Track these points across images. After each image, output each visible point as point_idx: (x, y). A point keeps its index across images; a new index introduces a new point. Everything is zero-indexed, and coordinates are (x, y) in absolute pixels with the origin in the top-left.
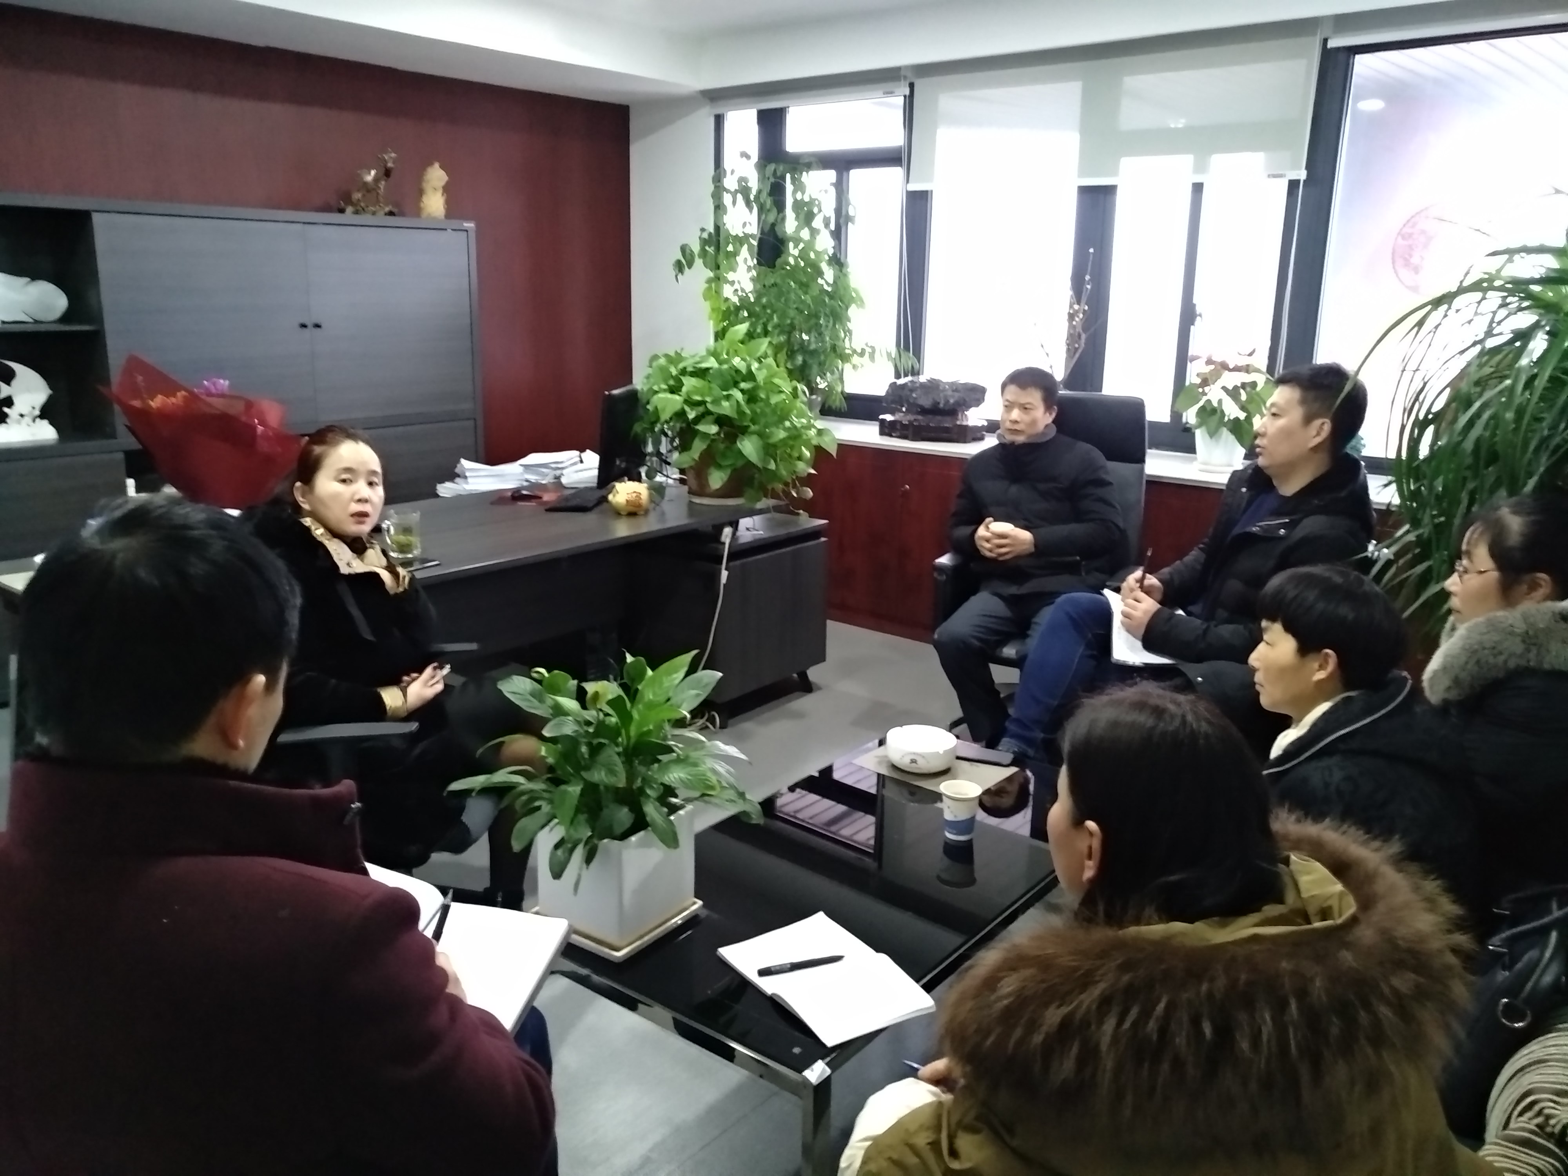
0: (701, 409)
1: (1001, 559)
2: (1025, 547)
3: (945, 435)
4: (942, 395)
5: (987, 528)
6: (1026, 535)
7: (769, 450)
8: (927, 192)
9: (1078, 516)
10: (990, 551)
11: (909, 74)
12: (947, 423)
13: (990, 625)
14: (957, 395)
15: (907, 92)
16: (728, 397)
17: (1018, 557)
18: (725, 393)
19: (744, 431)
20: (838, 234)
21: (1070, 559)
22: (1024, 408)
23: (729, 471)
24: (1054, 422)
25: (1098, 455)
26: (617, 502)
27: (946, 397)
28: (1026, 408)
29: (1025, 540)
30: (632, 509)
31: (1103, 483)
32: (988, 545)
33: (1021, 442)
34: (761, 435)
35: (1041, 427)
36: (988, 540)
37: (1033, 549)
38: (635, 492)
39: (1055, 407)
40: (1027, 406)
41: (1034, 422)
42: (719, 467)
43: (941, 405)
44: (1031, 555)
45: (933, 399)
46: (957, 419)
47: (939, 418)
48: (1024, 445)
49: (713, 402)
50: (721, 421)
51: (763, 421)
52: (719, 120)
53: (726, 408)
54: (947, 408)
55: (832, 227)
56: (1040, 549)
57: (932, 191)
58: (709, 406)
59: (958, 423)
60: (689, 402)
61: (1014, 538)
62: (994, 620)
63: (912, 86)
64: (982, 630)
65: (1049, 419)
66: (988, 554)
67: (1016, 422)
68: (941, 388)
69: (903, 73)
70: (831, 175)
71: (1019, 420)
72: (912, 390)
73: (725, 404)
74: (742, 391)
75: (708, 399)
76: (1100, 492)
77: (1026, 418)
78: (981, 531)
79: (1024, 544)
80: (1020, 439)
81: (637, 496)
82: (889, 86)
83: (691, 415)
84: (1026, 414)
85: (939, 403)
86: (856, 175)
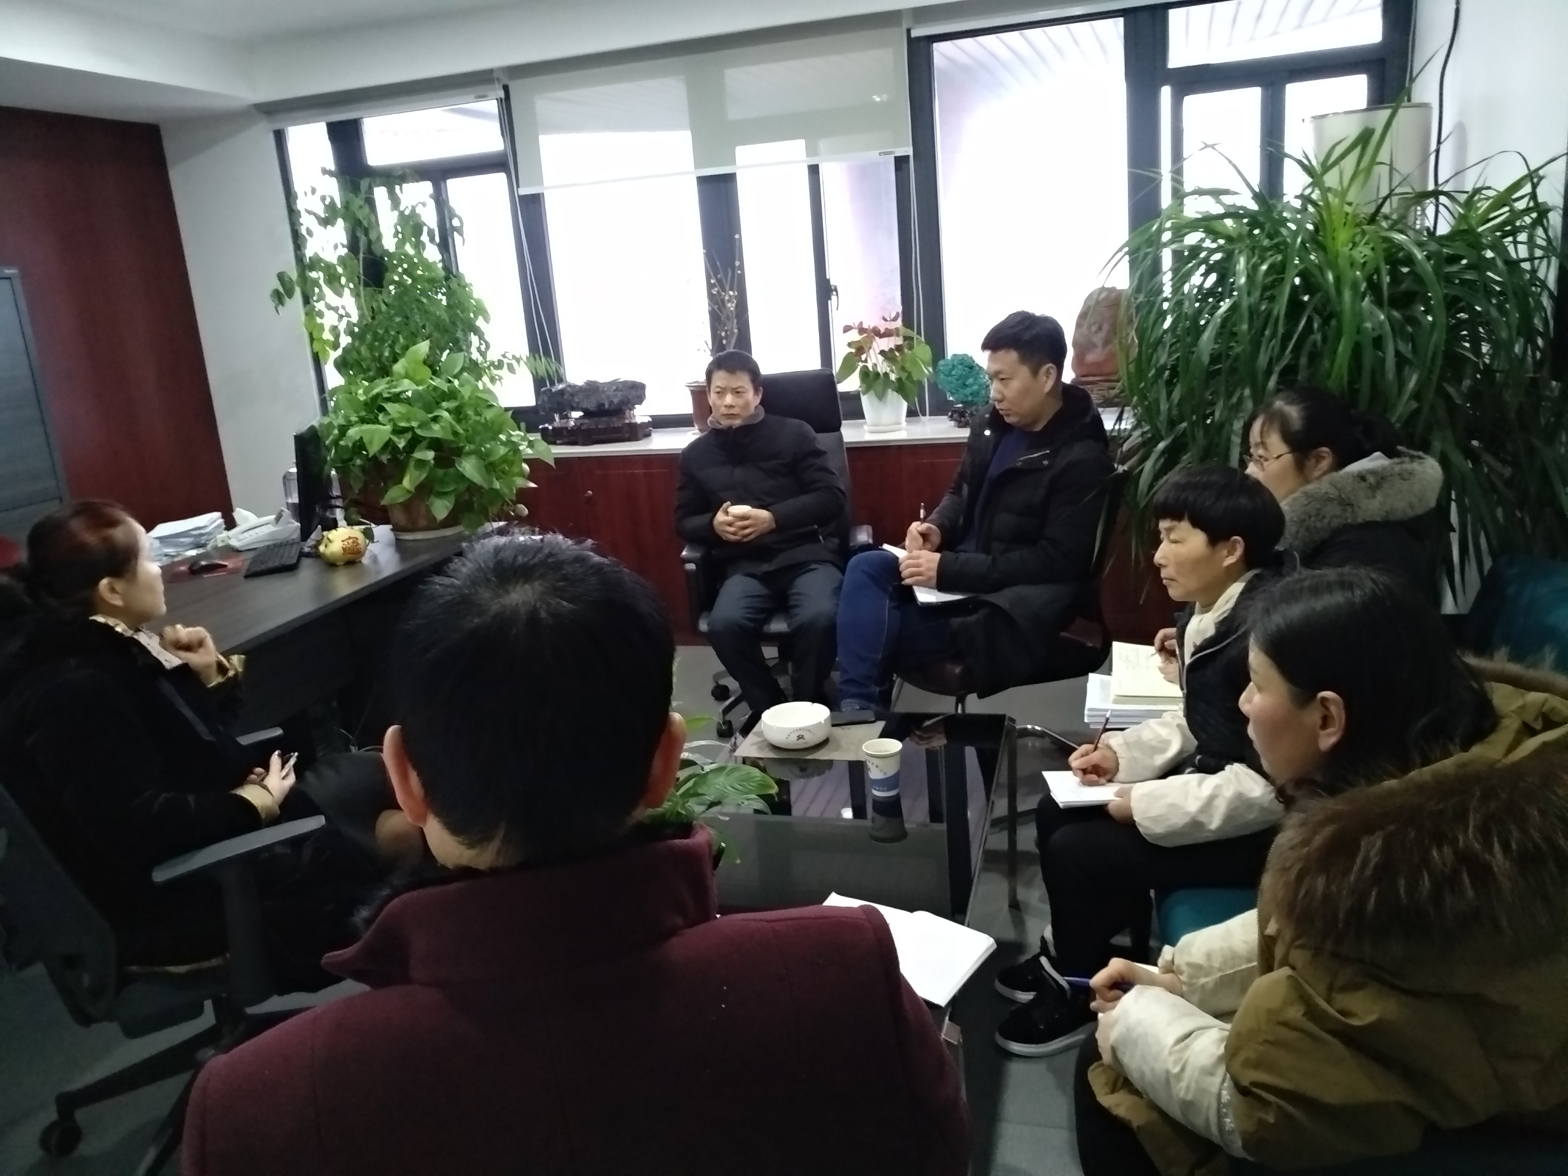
0: (409, 435)
1: (745, 540)
2: (765, 525)
3: (616, 435)
5: (726, 513)
7: (491, 467)
8: (539, 194)
9: (804, 488)
10: (734, 534)
11: (501, 76)
12: (616, 423)
13: (757, 605)
14: (619, 394)
15: (502, 94)
16: (435, 419)
17: (761, 536)
18: (430, 416)
19: (459, 452)
20: (445, 246)
21: (808, 529)
22: (737, 392)
23: (452, 498)
24: (761, 403)
25: (808, 428)
26: (332, 554)
27: (608, 397)
28: (738, 392)
29: (765, 518)
30: (349, 557)
31: (820, 453)
32: (732, 529)
33: (737, 426)
34: (479, 454)
35: (752, 410)
36: (730, 524)
37: (774, 526)
38: (350, 538)
39: (761, 388)
40: (739, 390)
41: (747, 405)
42: (441, 495)
43: (607, 406)
44: (772, 532)
45: (597, 401)
46: (625, 419)
47: (607, 419)
48: (741, 428)
49: (419, 427)
50: (435, 444)
51: (478, 439)
52: (280, 137)
53: (436, 431)
54: (612, 408)
55: (437, 239)
56: (781, 524)
57: (543, 194)
58: (419, 432)
59: (627, 421)
60: (398, 431)
61: (756, 518)
62: (756, 599)
63: (506, 88)
64: (749, 610)
65: (758, 400)
66: (732, 537)
67: (731, 407)
68: (601, 389)
69: (495, 75)
70: (427, 186)
71: (733, 404)
73: (436, 427)
74: (447, 410)
75: (414, 424)
76: (818, 461)
77: (740, 402)
78: (720, 517)
79: (765, 522)
80: (737, 422)
81: (354, 542)
82: (481, 90)
83: (401, 444)
84: (739, 397)
85: (603, 404)
86: (455, 185)
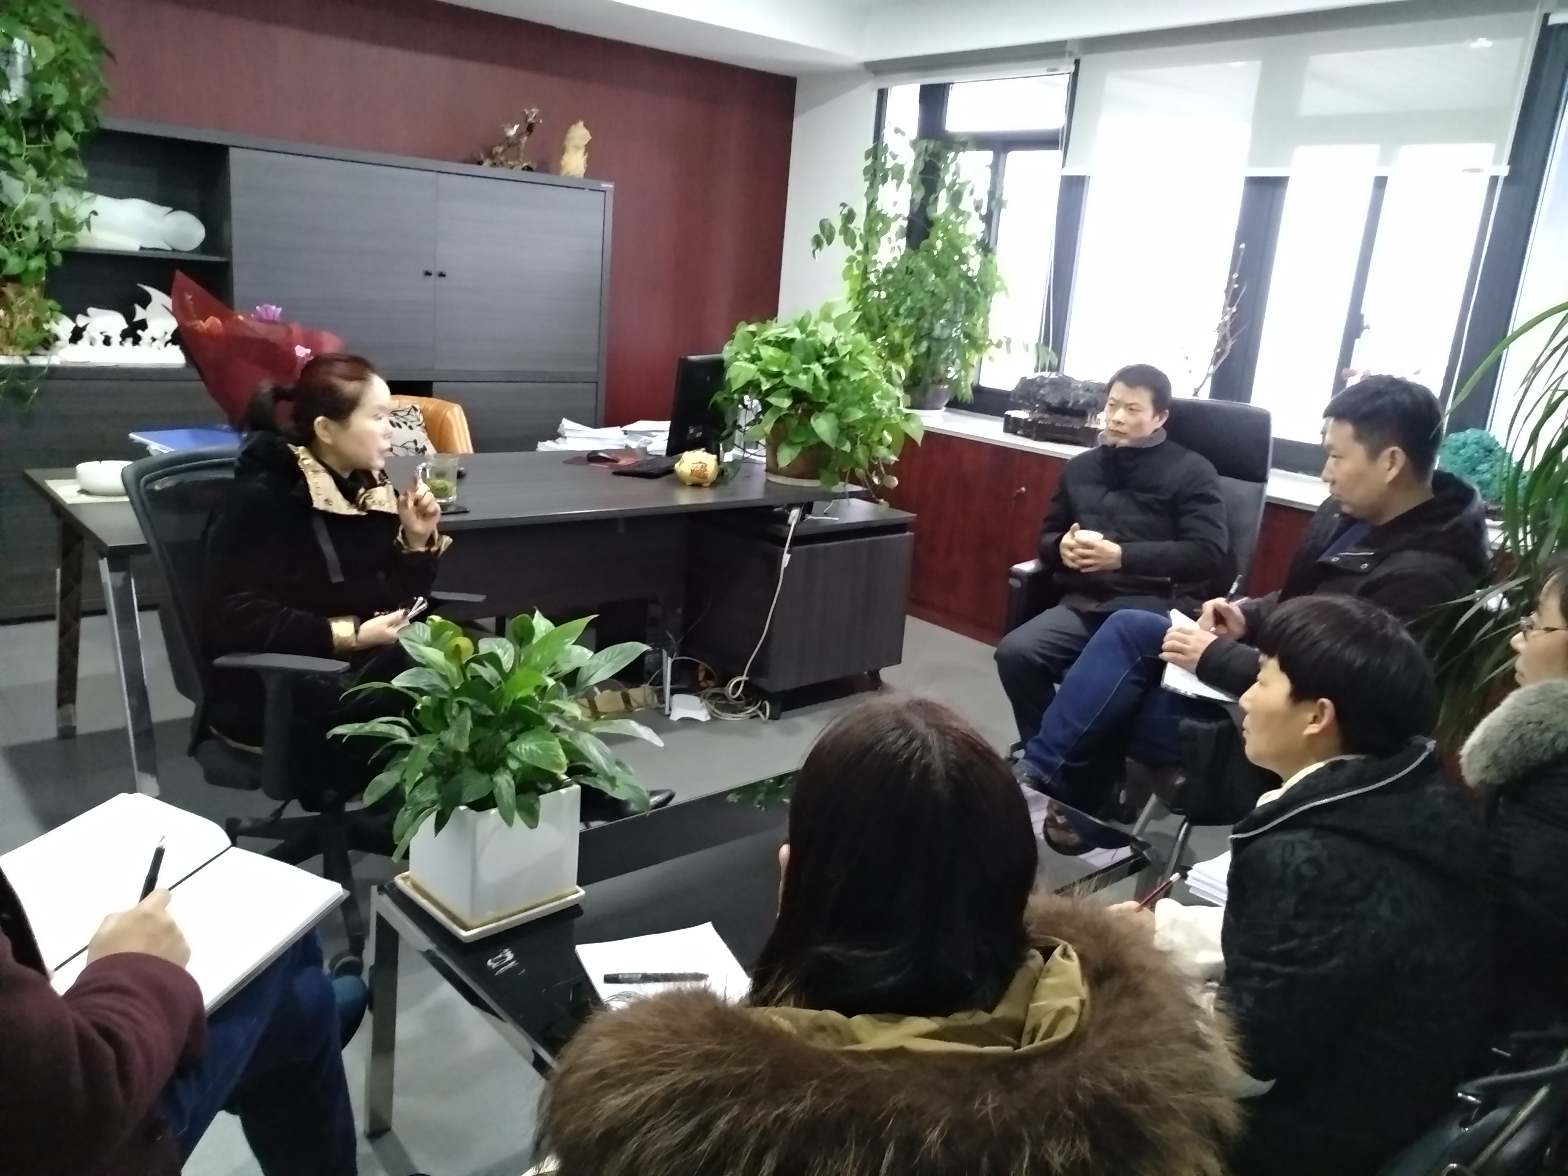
0: (777, 381)
1: (1083, 571)
2: (1112, 561)
3: (1069, 437)
4: (1072, 394)
5: (1073, 536)
6: (1115, 549)
7: (846, 431)
8: (1084, 177)
9: (1178, 534)
10: (1073, 560)
11: (1076, 50)
12: (1076, 424)
13: (1060, 643)
14: (1089, 395)
15: (1072, 69)
16: (806, 371)
17: (1102, 572)
18: (804, 366)
19: (820, 408)
20: (988, 219)
21: (1159, 579)
22: (1131, 408)
23: (799, 449)
24: (1164, 426)
25: (1208, 467)
26: (682, 472)
27: (1077, 396)
28: (1132, 409)
29: (1113, 553)
30: (696, 480)
31: (1211, 500)
32: (1070, 554)
33: (1122, 446)
34: (839, 415)
35: (1148, 431)
36: (1071, 549)
37: (1120, 565)
38: (700, 462)
39: (1167, 411)
40: (1133, 407)
41: (1139, 426)
42: (791, 444)
43: (1070, 405)
44: (1116, 571)
45: (1062, 398)
46: (1086, 422)
47: (1068, 418)
48: (1125, 449)
49: (791, 375)
50: (798, 396)
51: (841, 400)
52: (882, 95)
53: (803, 382)
54: (1076, 408)
55: (984, 211)
56: (1128, 564)
57: (1090, 177)
58: (785, 378)
59: (1086, 425)
60: (764, 372)
61: (1102, 550)
62: (1066, 637)
63: (1077, 63)
64: (1048, 646)
65: (1159, 423)
66: (1070, 564)
67: (1119, 423)
68: (1073, 385)
69: (1068, 48)
70: (988, 156)
71: (1123, 421)
72: (1041, 386)
73: (803, 377)
74: (824, 366)
75: (787, 372)
76: (1206, 509)
77: (1132, 420)
78: (1067, 539)
79: (1110, 558)
80: (1123, 442)
81: (702, 467)
82: (1053, 63)
83: (765, 386)
84: (1132, 415)
85: (1068, 402)
86: (1014, 158)
